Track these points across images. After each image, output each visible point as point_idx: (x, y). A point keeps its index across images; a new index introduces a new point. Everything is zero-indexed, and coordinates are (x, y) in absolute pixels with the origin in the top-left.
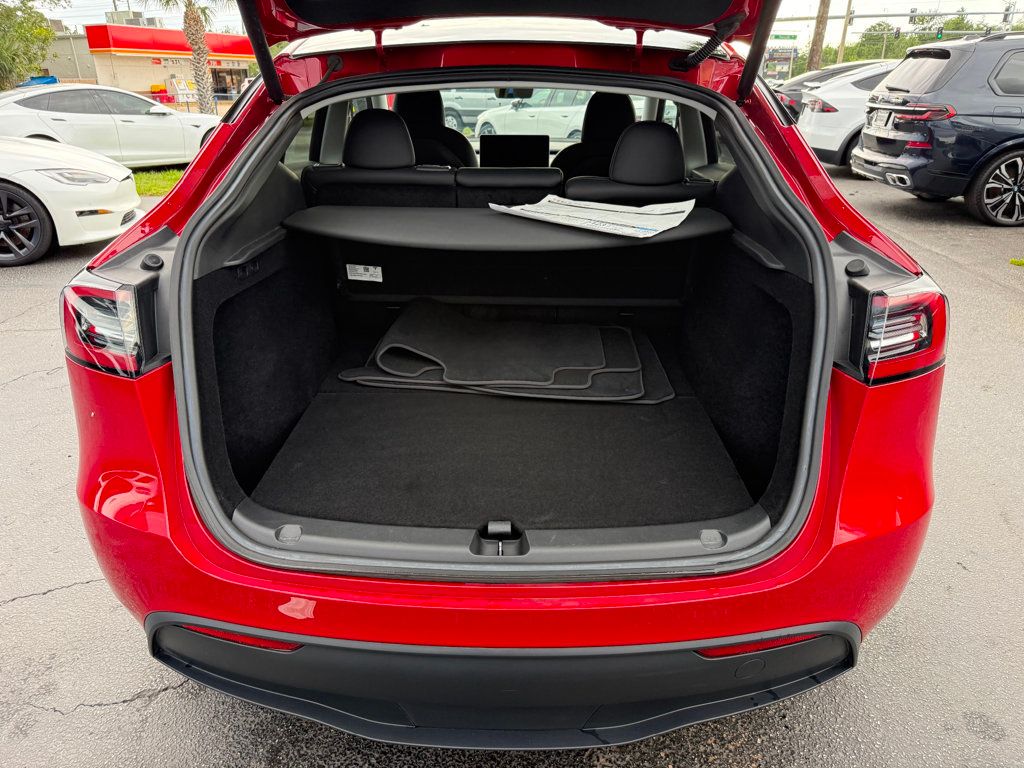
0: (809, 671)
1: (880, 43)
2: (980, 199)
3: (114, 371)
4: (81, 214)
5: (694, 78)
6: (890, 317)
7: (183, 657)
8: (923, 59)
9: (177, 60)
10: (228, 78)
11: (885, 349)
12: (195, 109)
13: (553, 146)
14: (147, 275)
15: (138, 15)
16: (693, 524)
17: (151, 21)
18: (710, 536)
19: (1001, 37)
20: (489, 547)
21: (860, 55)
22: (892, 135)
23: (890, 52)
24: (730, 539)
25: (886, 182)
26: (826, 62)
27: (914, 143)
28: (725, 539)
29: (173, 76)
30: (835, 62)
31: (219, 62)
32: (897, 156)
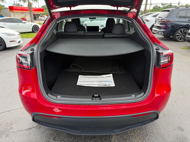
0: (151, 120)
1: (156, 9)
2: (175, 37)
3: (25, 69)
4: (10, 41)
5: (127, 16)
6: (164, 57)
7: (38, 121)
8: (165, 12)
9: (26, 13)
10: (36, 16)
11: (163, 62)
12: (30, 21)
13: (100, 28)
14: (32, 52)
15: (19, 4)
16: (130, 94)
17: (21, 5)
18: (133, 96)
19: (178, 8)
20: (94, 99)
21: (153, 11)
22: (160, 25)
23: (158, 11)
24: (137, 96)
25: (159, 34)
26: (147, 12)
27: (164, 27)
28: (136, 96)
29: (26, 16)
30: (148, 12)
31: (34, 13)
32: (161, 29)
